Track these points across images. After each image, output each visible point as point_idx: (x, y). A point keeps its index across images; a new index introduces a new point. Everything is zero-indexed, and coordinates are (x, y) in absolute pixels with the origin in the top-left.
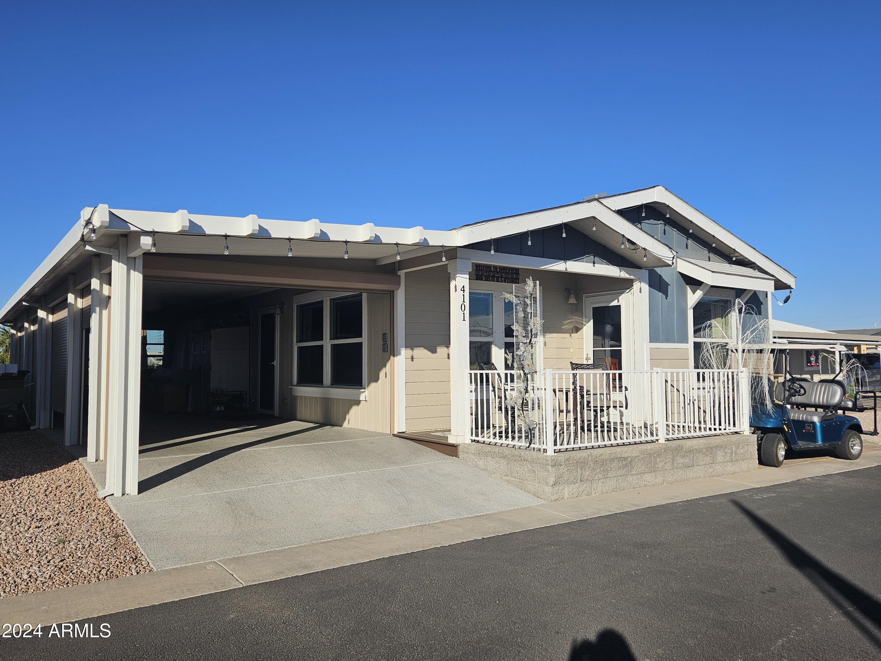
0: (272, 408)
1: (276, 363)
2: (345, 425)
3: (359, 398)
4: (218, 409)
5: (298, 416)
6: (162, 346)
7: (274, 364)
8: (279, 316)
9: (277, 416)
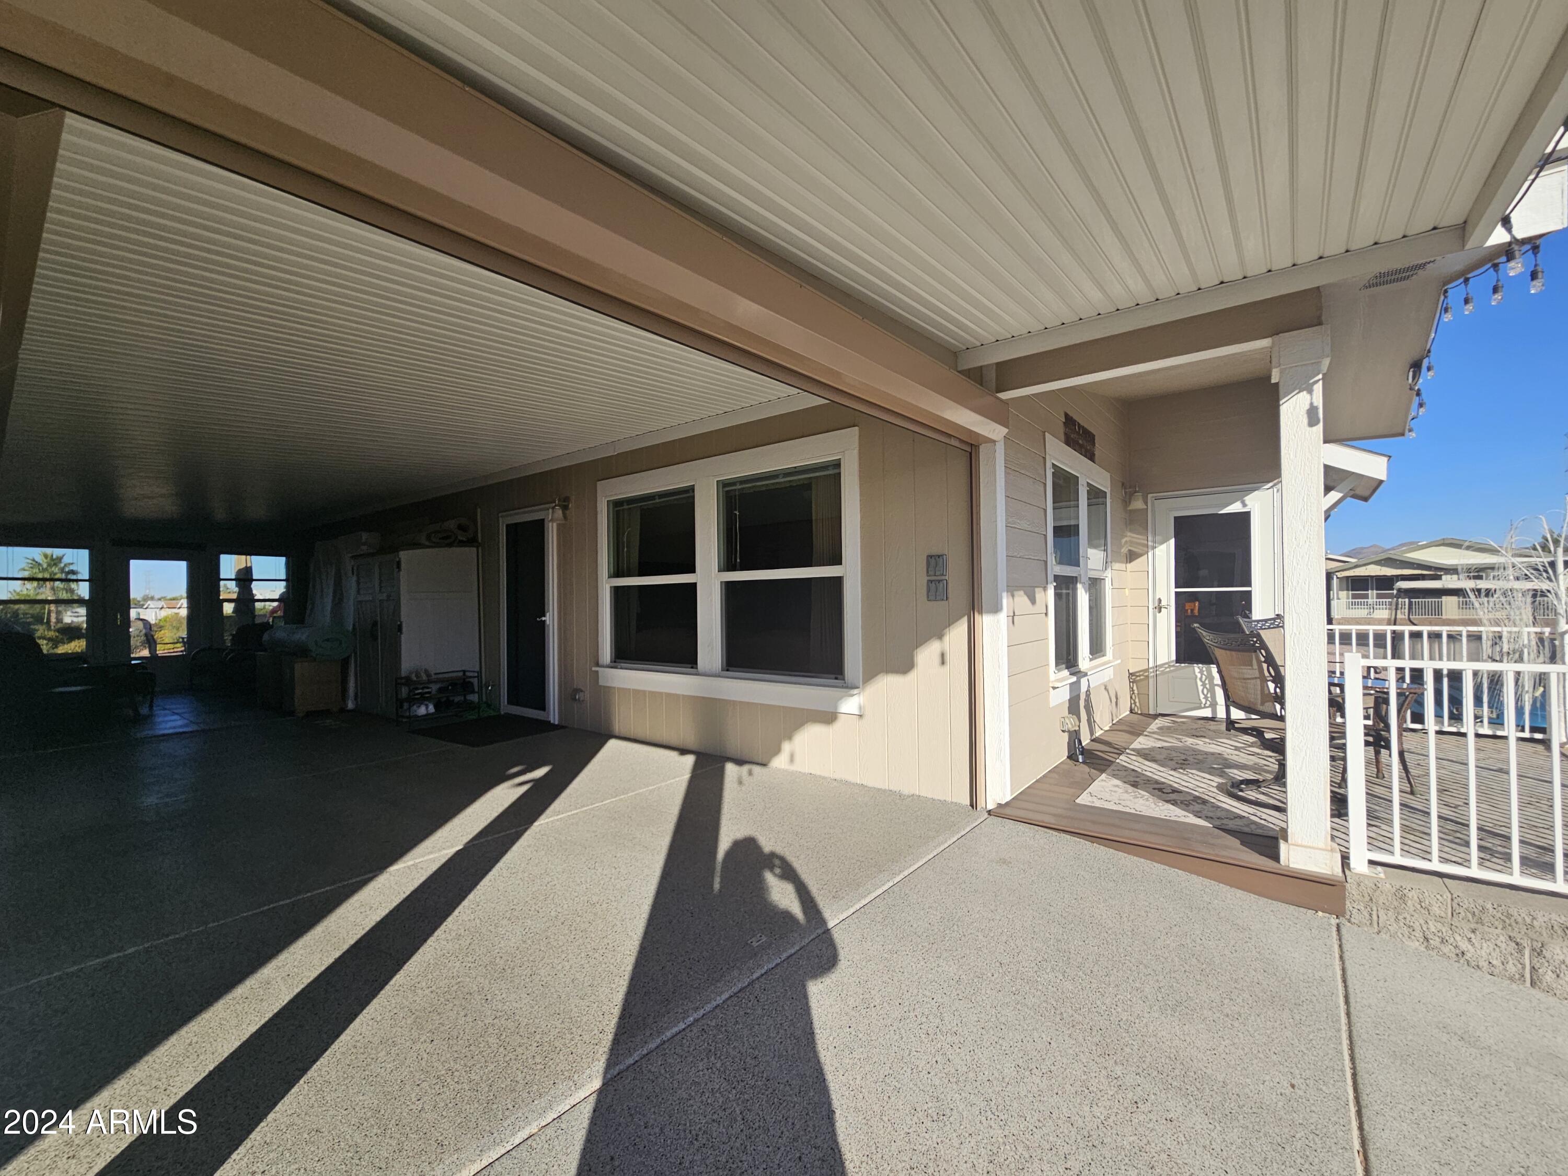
0: (541, 705)
1: (551, 619)
2: (779, 762)
3: (836, 707)
4: (422, 711)
5: (617, 728)
6: (284, 583)
7: (544, 621)
8: (555, 524)
9: (557, 723)
